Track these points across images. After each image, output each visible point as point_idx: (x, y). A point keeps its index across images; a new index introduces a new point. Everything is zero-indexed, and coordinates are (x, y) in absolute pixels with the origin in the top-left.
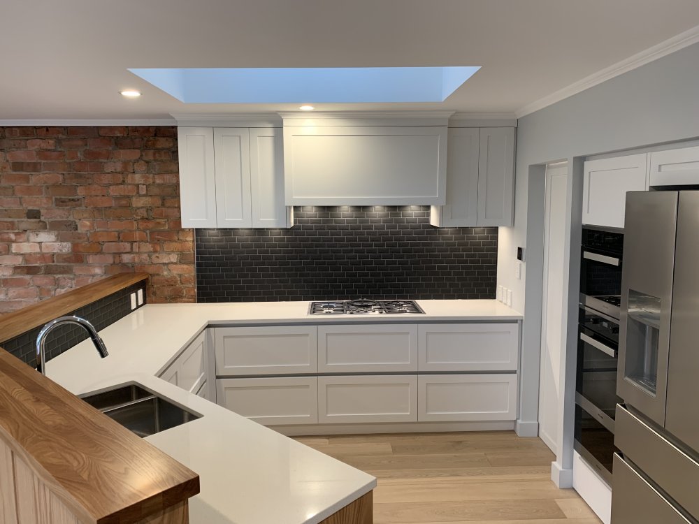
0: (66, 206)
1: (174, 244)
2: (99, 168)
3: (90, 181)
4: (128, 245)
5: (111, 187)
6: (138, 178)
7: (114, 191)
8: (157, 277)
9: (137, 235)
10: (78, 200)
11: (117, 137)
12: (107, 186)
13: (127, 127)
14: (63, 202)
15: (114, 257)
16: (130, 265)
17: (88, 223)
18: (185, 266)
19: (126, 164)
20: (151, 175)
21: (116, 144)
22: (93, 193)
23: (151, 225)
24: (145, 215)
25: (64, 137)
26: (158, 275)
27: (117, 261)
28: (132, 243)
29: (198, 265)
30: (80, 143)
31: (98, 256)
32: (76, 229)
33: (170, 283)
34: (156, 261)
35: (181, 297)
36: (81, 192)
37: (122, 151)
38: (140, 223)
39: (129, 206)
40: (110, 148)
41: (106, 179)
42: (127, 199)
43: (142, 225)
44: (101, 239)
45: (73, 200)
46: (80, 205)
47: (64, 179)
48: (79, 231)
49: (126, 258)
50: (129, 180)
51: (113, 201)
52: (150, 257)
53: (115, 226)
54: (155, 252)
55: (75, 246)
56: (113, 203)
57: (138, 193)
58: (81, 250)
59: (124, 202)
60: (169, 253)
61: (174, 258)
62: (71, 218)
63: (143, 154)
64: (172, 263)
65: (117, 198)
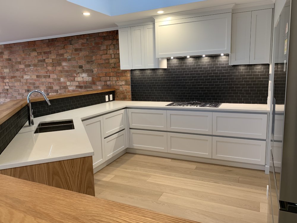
0: (90, 63)
1: (124, 77)
2: (99, 49)
3: (96, 54)
4: (109, 78)
5: (103, 56)
6: (111, 52)
7: (104, 57)
8: (118, 90)
9: (112, 74)
10: (93, 61)
11: (104, 36)
12: (102, 55)
13: (107, 32)
14: (89, 62)
15: (105, 83)
16: (109, 86)
17: (96, 70)
18: (127, 86)
19: (107, 46)
20: (115, 50)
21: (104, 39)
22: (98, 58)
23: (116, 70)
24: (114, 66)
25: (89, 38)
26: (119, 89)
27: (106, 84)
28: (110, 77)
29: (132, 86)
30: (93, 39)
31: (100, 82)
32: (93, 72)
33: (122, 93)
34: (118, 84)
35: (126, 98)
36: (94, 58)
37: (106, 41)
38: (112, 69)
39: (109, 63)
40: (102, 41)
41: (101, 53)
42: (108, 60)
43: (113, 70)
44: (100, 76)
45: (92, 61)
46: (94, 63)
47: (89, 54)
48: (94, 73)
49: (108, 83)
50: (108, 53)
51: (104, 61)
52: (116, 82)
53: (105, 71)
54: (117, 80)
55: (93, 78)
56: (104, 62)
57: (111, 57)
58: (94, 79)
59: (107, 61)
60: (122, 81)
61: (123, 83)
62: (91, 68)
63: (113, 41)
64: (123, 85)
65: (105, 60)
